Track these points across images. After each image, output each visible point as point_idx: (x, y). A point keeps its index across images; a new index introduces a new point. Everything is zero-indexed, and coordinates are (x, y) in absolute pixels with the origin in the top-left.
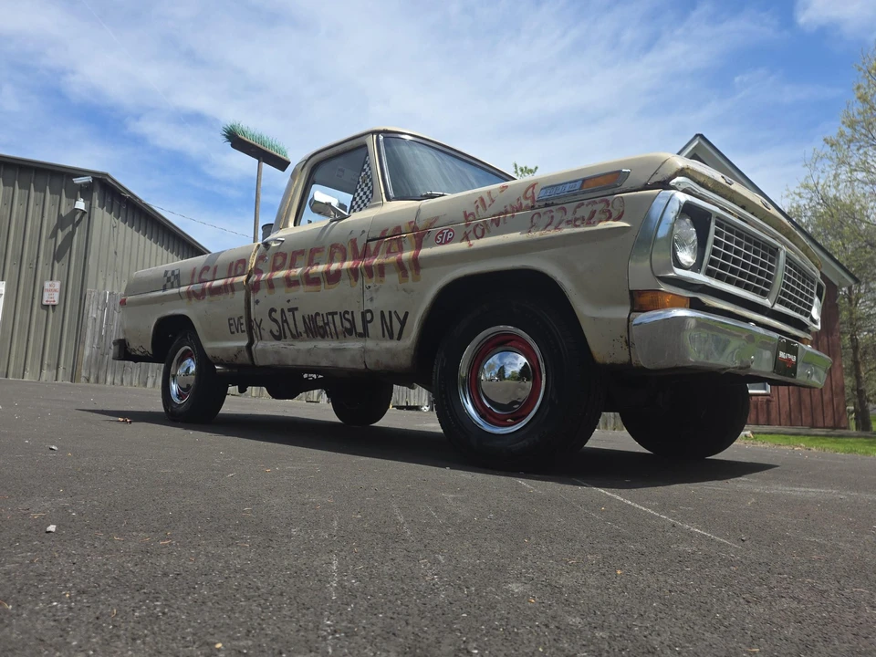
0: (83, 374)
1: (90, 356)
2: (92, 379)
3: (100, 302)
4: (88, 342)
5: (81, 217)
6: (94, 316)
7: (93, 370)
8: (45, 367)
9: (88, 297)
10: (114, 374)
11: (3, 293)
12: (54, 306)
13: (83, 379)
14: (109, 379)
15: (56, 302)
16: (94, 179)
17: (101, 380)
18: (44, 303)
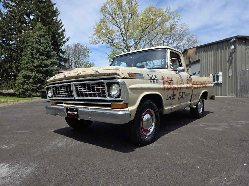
0: (238, 94)
1: (239, 89)
2: (240, 96)
3: (240, 73)
4: (238, 85)
5: (235, 50)
6: (239, 78)
7: (240, 93)
8: (231, 92)
9: (237, 72)
10: (245, 94)
11: (222, 74)
12: (231, 76)
13: (238, 96)
14: (244, 96)
15: (231, 75)
16: (236, 38)
17: (242, 96)
18: (229, 76)
